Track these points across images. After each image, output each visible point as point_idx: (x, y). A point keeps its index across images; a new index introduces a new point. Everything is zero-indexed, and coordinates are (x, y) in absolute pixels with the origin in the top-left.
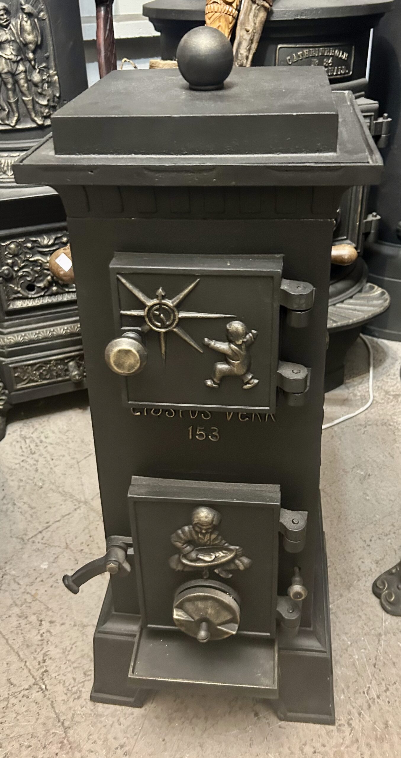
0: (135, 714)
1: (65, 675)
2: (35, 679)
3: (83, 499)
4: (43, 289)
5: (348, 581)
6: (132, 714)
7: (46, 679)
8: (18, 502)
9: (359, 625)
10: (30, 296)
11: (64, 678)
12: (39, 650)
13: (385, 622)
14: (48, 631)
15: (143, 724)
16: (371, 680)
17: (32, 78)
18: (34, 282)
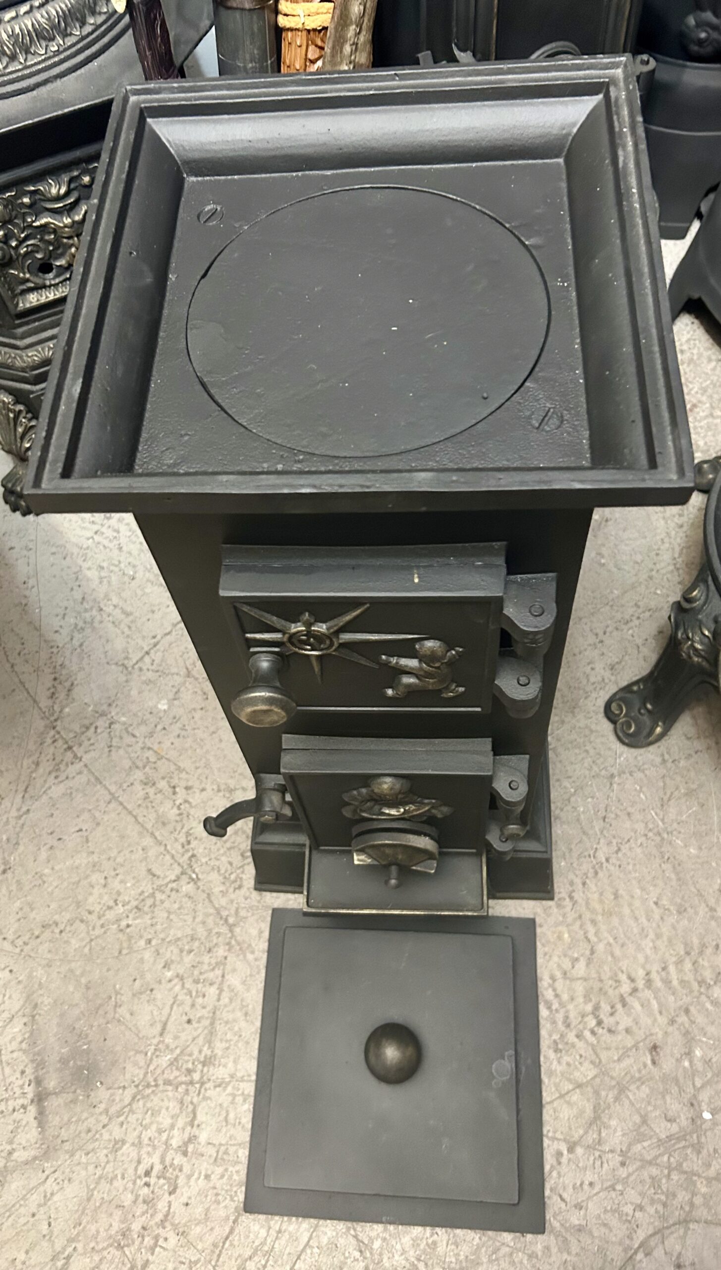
1: (218, 860)
2: (182, 867)
4: (66, 268)
5: (573, 700)
7: (195, 866)
8: (105, 605)
9: (586, 765)
10: (47, 283)
11: (217, 863)
13: (620, 757)
16: (599, 839)
18: (49, 259)
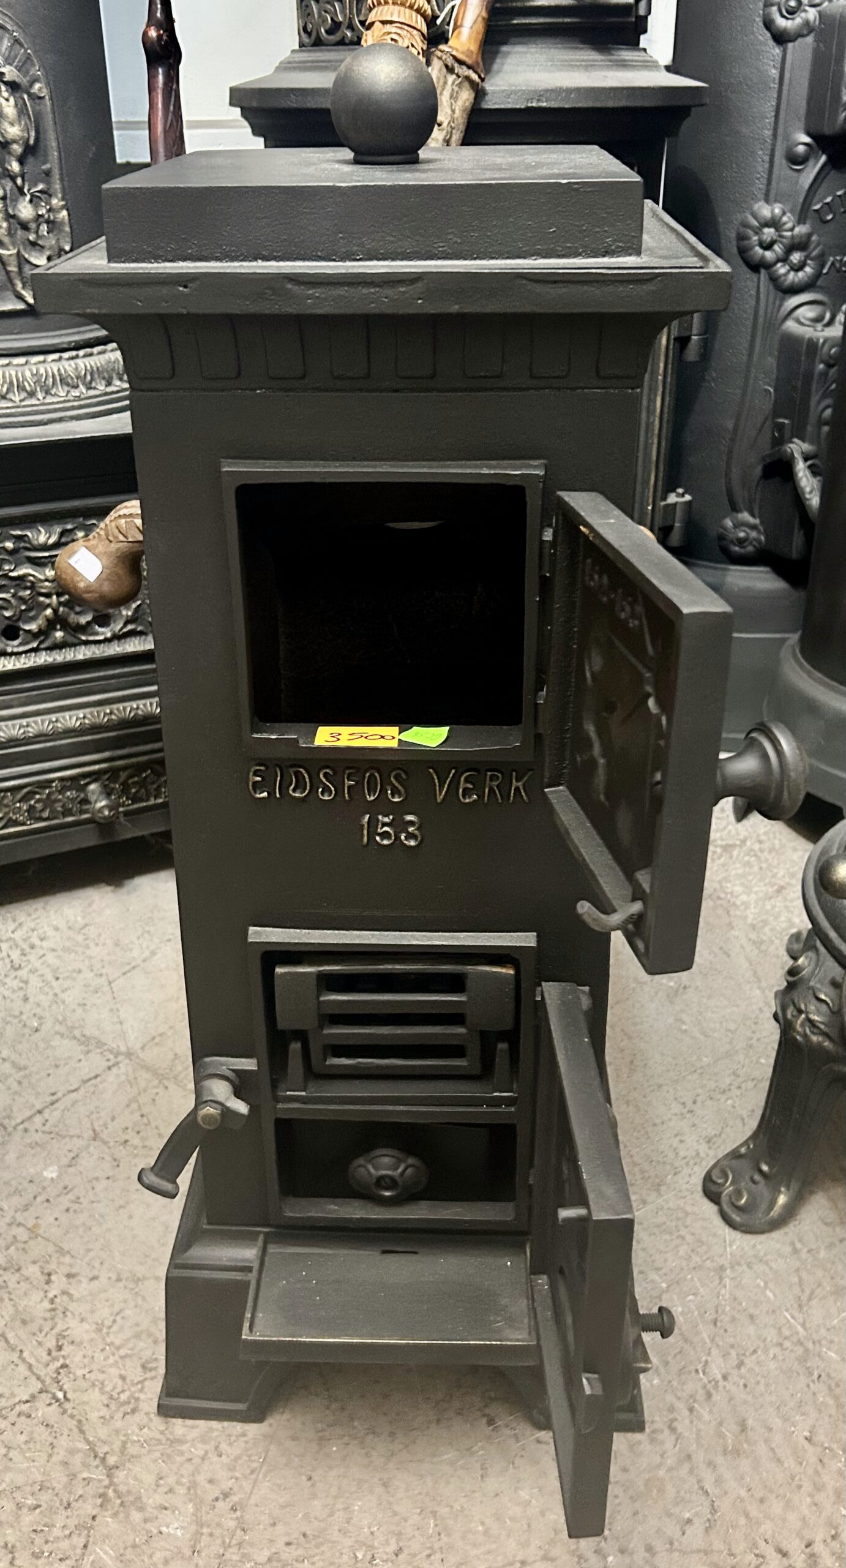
0: (250, 1435)
1: (103, 1372)
2: (43, 1382)
3: (123, 1049)
4: (35, 635)
5: (656, 1176)
6: (244, 1435)
7: (64, 1380)
9: (681, 1253)
10: (9, 650)
11: (101, 1377)
12: (46, 1329)
13: (731, 1246)
14: (64, 1293)
15: (267, 1452)
16: (710, 1349)
17: (17, 213)
18: (18, 620)
